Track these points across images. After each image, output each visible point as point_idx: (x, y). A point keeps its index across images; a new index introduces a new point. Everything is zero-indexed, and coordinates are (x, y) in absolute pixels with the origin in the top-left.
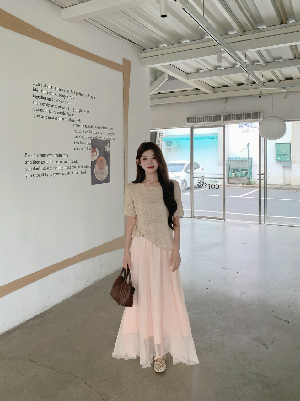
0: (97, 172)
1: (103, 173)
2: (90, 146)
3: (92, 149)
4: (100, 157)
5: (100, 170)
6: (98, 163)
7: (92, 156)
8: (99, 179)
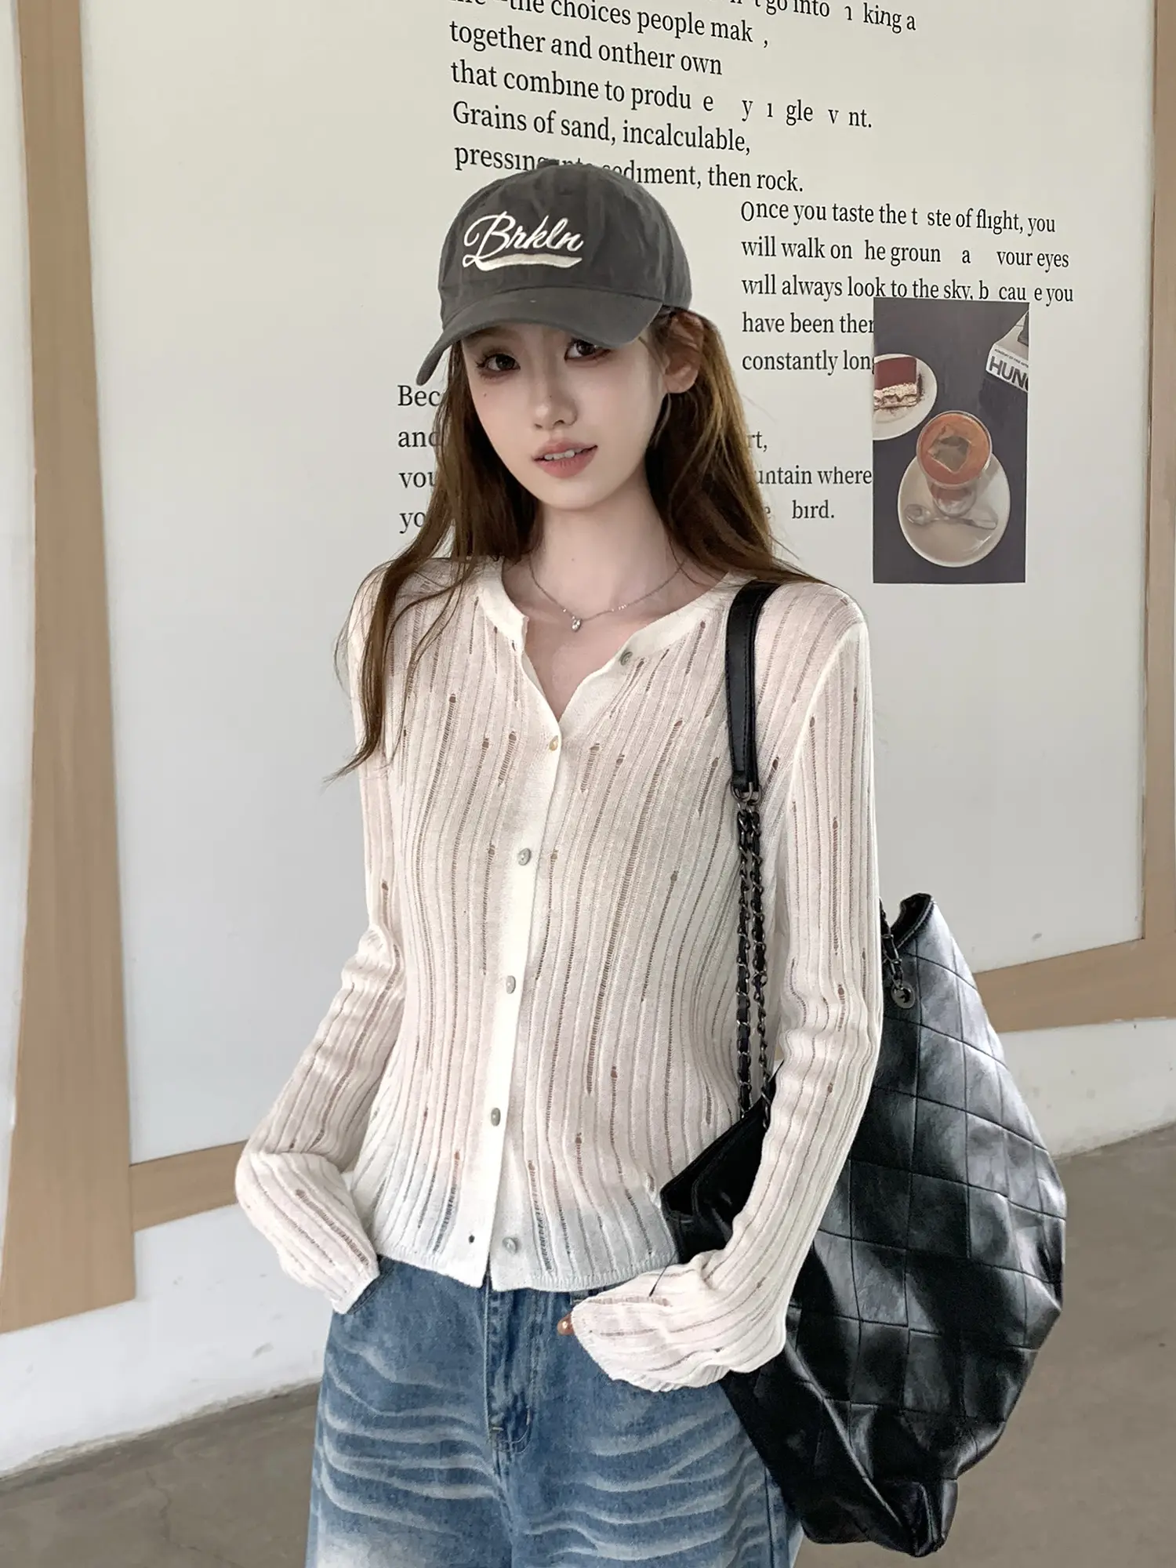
0: (918, 511)
1: (970, 523)
2: (863, 344)
3: (882, 361)
4: (946, 416)
5: (940, 501)
6: (927, 452)
7: (876, 408)
8: (933, 556)
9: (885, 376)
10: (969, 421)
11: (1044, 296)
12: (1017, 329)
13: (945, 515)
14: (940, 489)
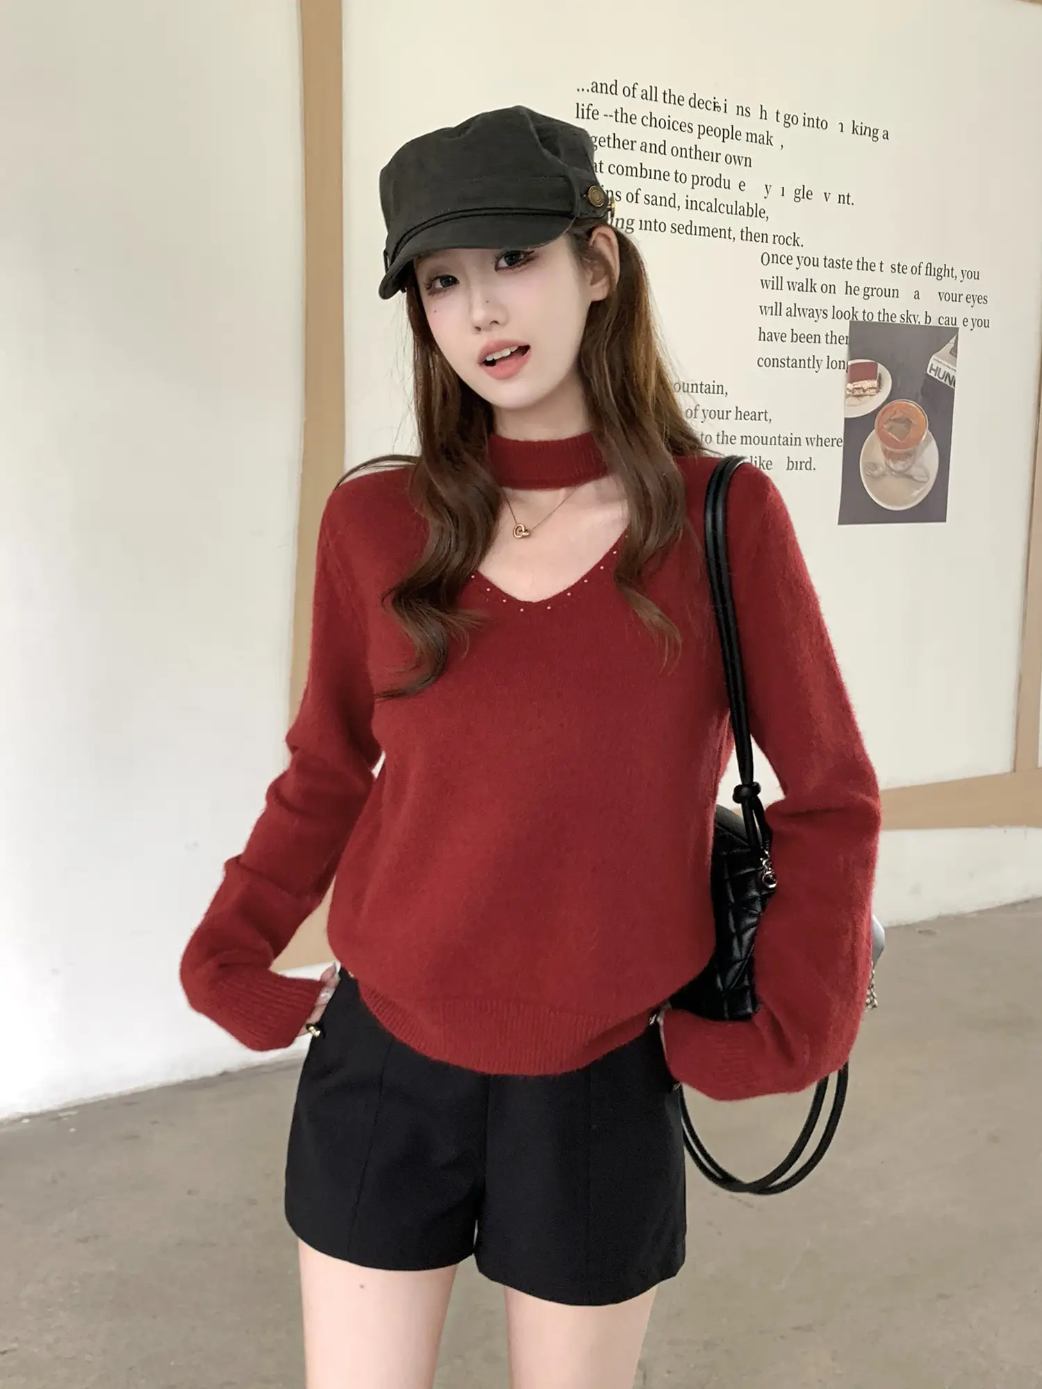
0: (875, 466)
1: (910, 477)
2: (840, 352)
3: (852, 365)
4: (897, 403)
5: (890, 461)
6: (882, 428)
7: (847, 396)
8: (883, 502)
9: (855, 374)
10: (913, 406)
11: (970, 324)
12: (950, 345)
13: (892, 470)
14: (891, 453)
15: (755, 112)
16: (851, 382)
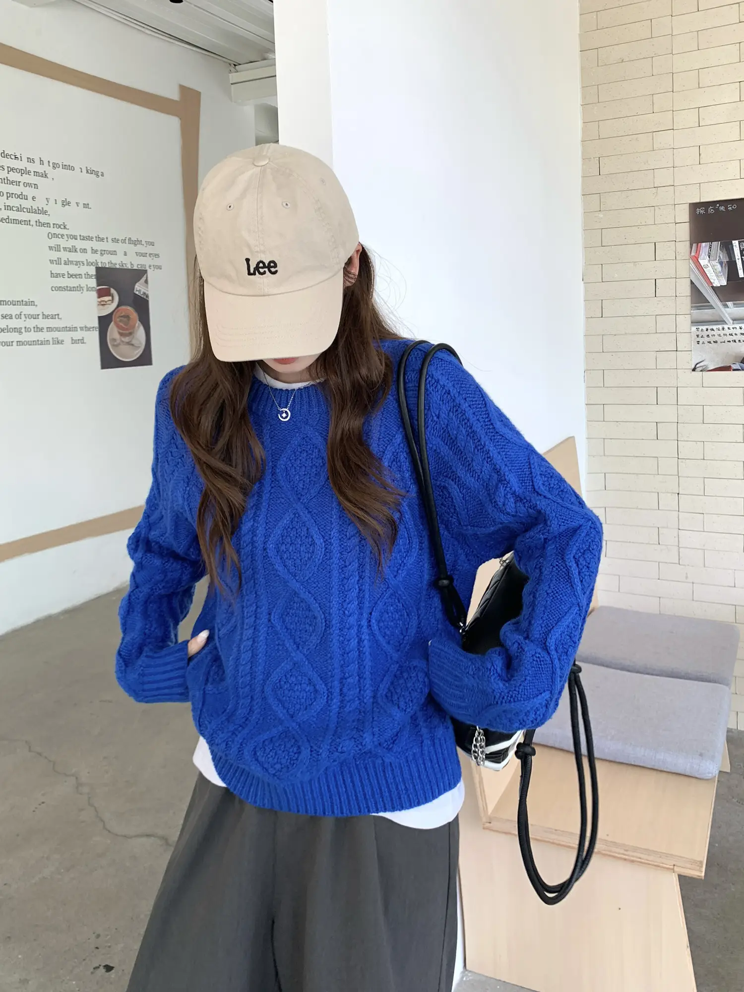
0: (114, 340)
1: (133, 345)
2: (93, 283)
3: (100, 289)
4: (123, 307)
5: (122, 337)
6: (116, 321)
7: (98, 305)
8: (121, 357)
9: (101, 293)
10: (129, 310)
11: (152, 267)
12: (144, 278)
13: (123, 342)
14: (122, 333)
15: (37, 161)
16: (99, 297)
